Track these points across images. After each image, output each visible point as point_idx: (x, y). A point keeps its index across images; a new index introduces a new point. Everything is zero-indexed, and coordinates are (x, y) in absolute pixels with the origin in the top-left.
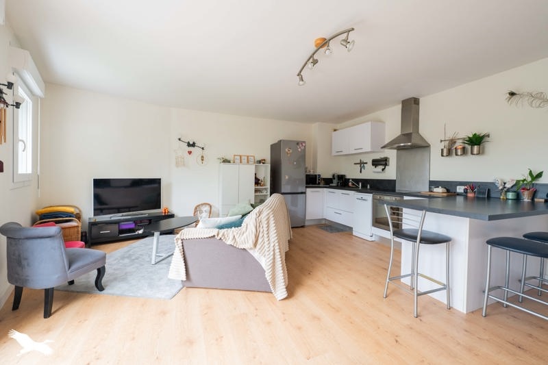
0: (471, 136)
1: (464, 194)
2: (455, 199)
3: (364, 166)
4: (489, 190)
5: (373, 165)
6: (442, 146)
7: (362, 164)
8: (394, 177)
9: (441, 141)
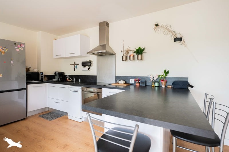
0: (138, 48)
1: (134, 84)
2: (130, 87)
3: (76, 66)
4: (146, 81)
5: (82, 65)
6: (122, 54)
7: (75, 65)
8: (95, 74)
9: (122, 51)
